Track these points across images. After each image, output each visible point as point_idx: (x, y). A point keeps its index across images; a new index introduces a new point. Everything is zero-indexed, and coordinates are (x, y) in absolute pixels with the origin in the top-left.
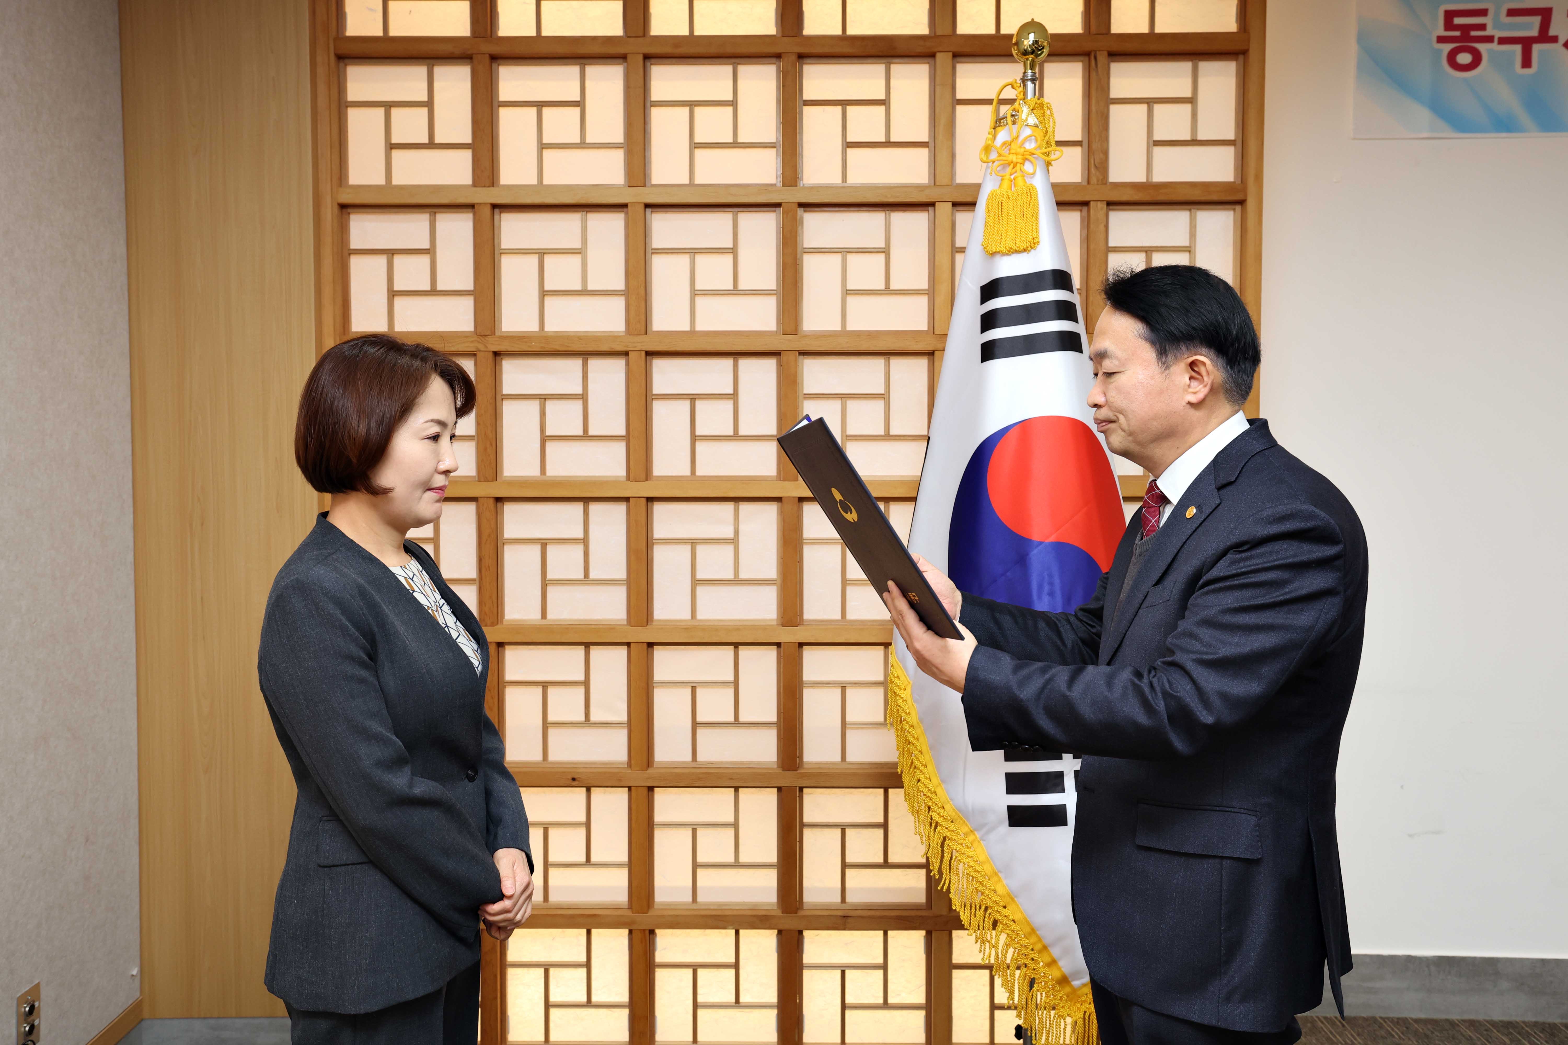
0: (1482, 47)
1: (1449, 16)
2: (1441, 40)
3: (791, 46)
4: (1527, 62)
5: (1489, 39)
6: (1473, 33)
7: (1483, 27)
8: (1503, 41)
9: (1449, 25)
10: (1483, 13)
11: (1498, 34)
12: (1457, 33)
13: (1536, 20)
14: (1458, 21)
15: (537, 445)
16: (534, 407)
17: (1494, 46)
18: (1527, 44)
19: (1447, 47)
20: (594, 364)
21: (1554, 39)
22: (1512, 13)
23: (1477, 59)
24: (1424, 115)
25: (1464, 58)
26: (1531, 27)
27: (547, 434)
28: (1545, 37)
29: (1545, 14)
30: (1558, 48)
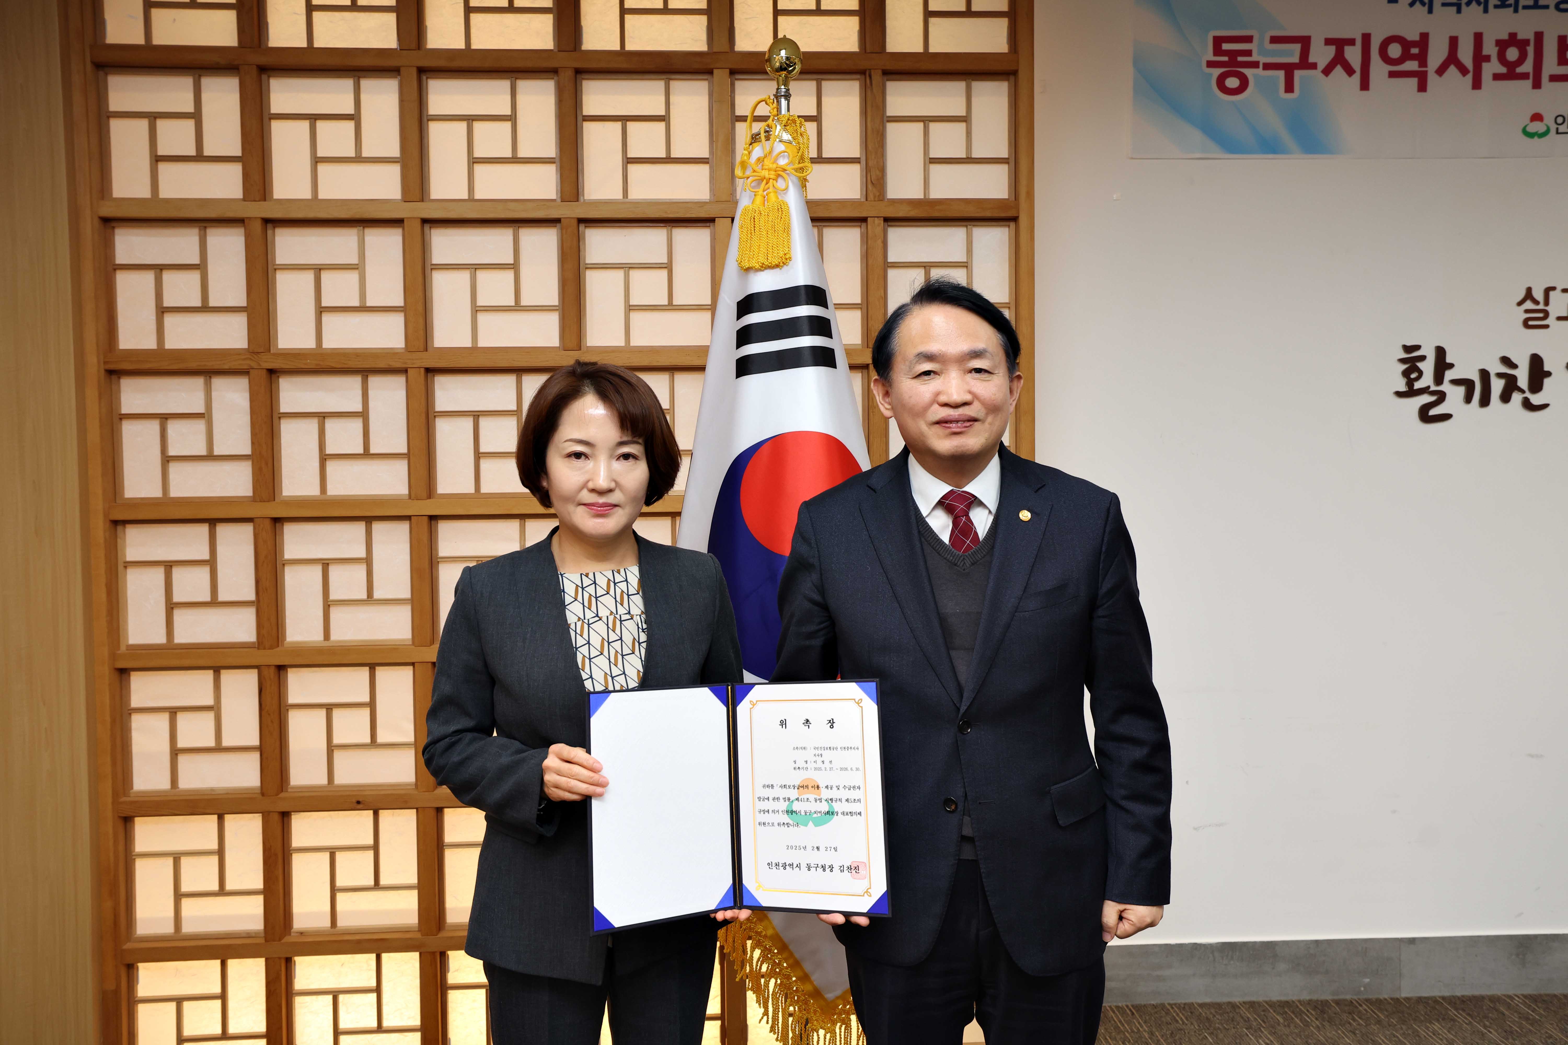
0: (1248, 72)
1: (1218, 41)
2: (1210, 64)
3: (569, 61)
4: (1289, 88)
5: (1255, 65)
6: (1240, 59)
7: (1249, 53)
8: (1268, 66)
9: (1218, 51)
10: (1249, 39)
11: (1263, 60)
12: (1226, 59)
13: (1297, 48)
14: (1226, 46)
15: (316, 464)
16: (312, 426)
17: (1259, 71)
18: (1289, 69)
19: (1217, 72)
20: (375, 381)
21: (1314, 66)
22: (1275, 40)
23: (1244, 84)
24: (1196, 136)
25: (1232, 83)
26: (1291, 54)
27: (328, 452)
28: (1305, 63)
29: (1305, 42)
30: (1317, 74)
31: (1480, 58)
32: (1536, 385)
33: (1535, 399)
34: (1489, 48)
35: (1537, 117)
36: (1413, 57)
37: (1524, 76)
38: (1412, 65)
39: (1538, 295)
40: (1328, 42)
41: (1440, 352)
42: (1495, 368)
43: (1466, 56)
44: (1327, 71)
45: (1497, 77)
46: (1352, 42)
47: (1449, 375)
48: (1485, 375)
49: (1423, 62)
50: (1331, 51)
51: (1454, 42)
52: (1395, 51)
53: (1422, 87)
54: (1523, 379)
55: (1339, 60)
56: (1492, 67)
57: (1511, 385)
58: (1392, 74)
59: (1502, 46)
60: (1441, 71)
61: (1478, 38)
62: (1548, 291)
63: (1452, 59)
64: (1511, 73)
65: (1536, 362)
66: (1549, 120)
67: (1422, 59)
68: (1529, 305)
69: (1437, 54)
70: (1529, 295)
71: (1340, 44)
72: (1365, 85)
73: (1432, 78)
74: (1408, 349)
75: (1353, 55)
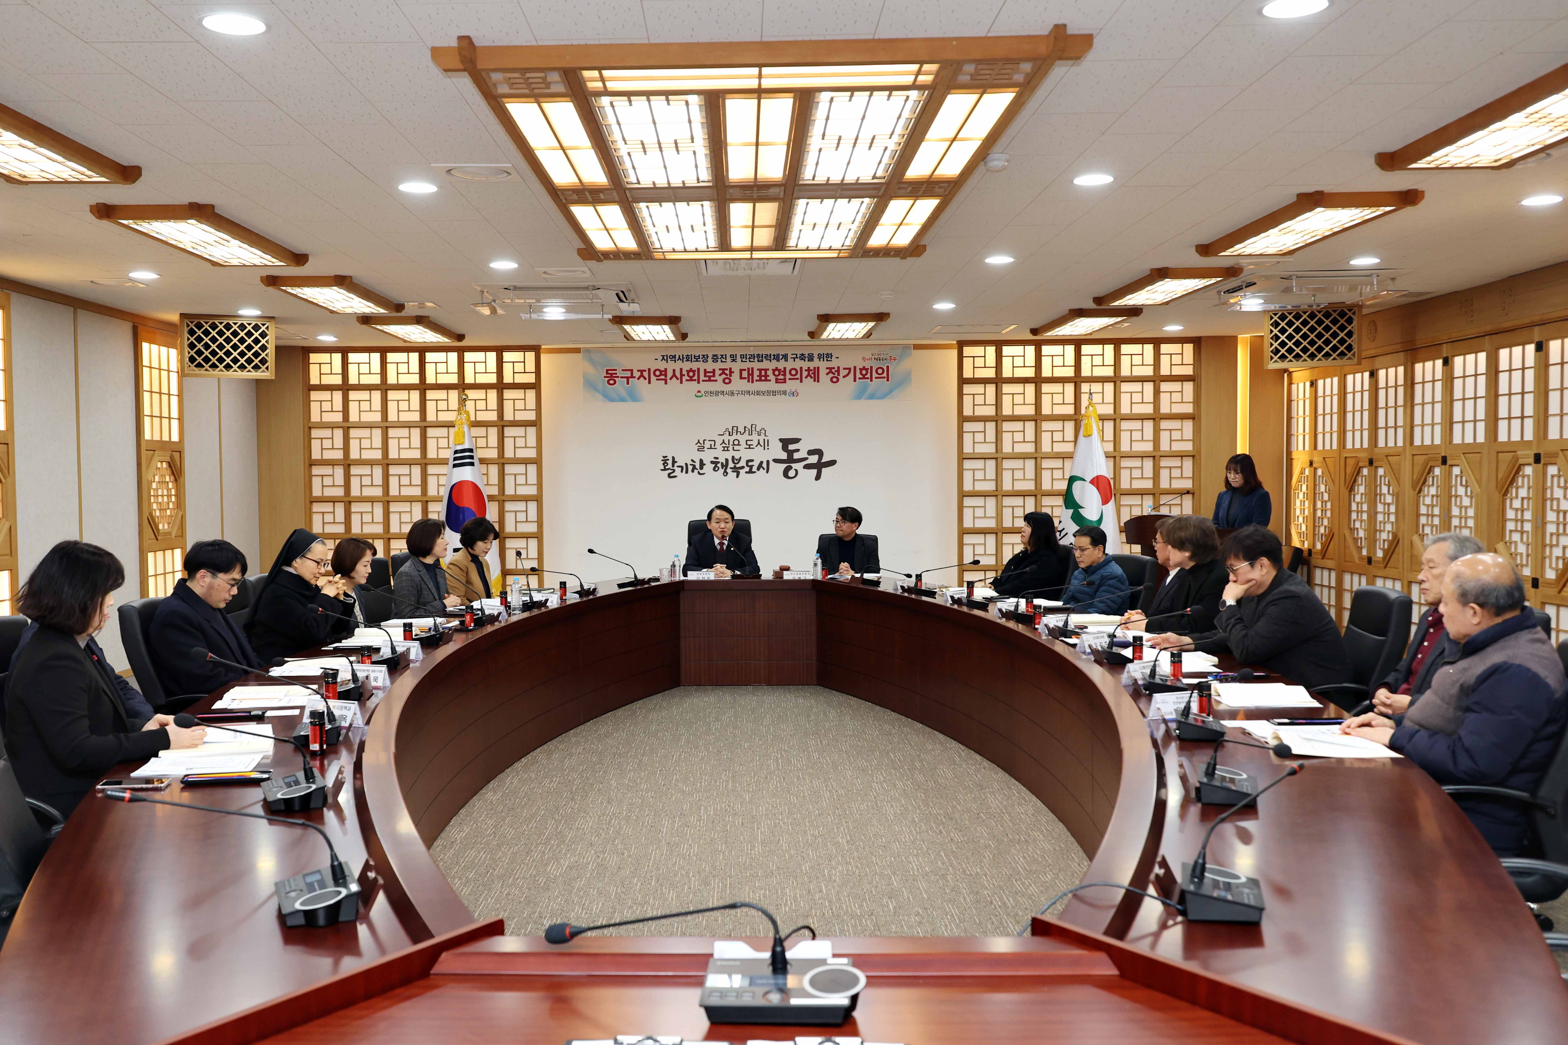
0: (616, 379)
1: (607, 370)
2: (605, 377)
4: (628, 383)
5: (618, 377)
6: (614, 376)
7: (616, 374)
8: (621, 377)
9: (607, 373)
10: (616, 370)
12: (609, 376)
13: (629, 372)
14: (609, 372)
15: (361, 488)
16: (360, 478)
17: (619, 379)
18: (628, 378)
19: (607, 379)
20: (373, 467)
21: (635, 377)
22: (623, 370)
23: (615, 382)
24: (601, 397)
25: (612, 382)
26: (628, 374)
27: (363, 485)
28: (632, 377)
29: (632, 371)
30: (636, 379)
31: (682, 375)
32: (701, 468)
33: (701, 472)
34: (684, 372)
35: (699, 392)
36: (663, 375)
37: (695, 380)
38: (663, 377)
39: (701, 442)
40: (638, 371)
41: (673, 458)
42: (689, 462)
43: (678, 374)
44: (639, 379)
45: (687, 380)
46: (645, 371)
47: (676, 465)
48: (686, 464)
49: (666, 376)
50: (639, 373)
51: (674, 371)
52: (658, 373)
53: (666, 383)
54: (698, 466)
55: (642, 375)
56: (686, 378)
57: (694, 468)
58: (657, 380)
59: (688, 372)
60: (671, 379)
61: (681, 369)
62: (704, 440)
63: (674, 375)
64: (691, 379)
65: (701, 461)
66: (703, 392)
67: (666, 375)
68: (699, 445)
69: (670, 374)
70: (699, 442)
71: (642, 371)
72: (649, 383)
73: (668, 380)
74: (664, 457)
75: (646, 374)
